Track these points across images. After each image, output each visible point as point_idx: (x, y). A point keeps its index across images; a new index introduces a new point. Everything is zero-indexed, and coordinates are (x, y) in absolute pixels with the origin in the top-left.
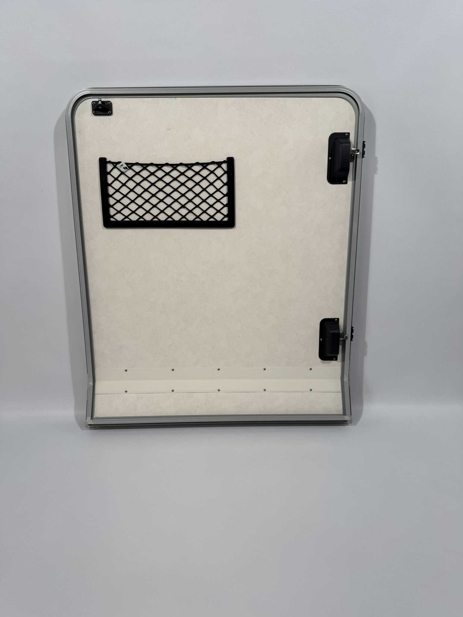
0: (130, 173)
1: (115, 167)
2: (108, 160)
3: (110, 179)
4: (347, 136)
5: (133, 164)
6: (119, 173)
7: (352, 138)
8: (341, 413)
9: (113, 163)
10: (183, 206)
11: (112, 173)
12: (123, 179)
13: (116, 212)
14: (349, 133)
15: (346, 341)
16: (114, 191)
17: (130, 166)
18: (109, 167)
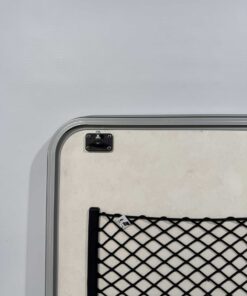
0: (132, 230)
1: (111, 221)
2: (101, 211)
3: (102, 238)
5: (137, 218)
6: (116, 229)
9: (108, 216)
10: (208, 278)
11: (105, 230)
12: (121, 238)
13: (107, 284)
16: (107, 254)
17: (132, 220)
18: (103, 221)
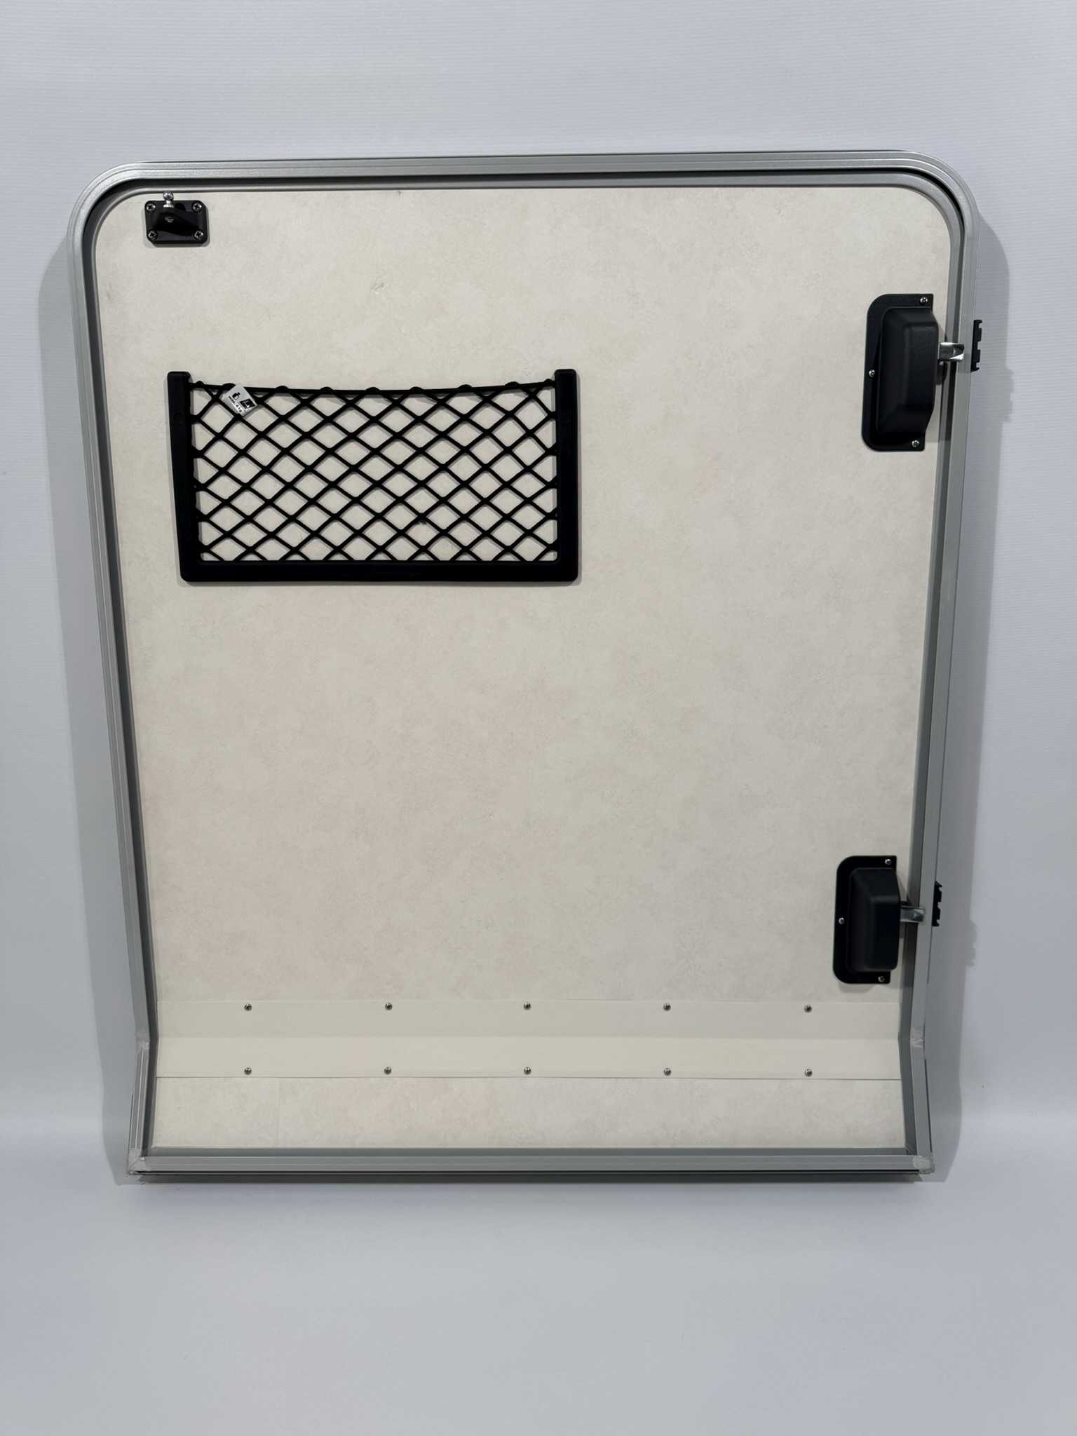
0: (261, 419)
1: (215, 400)
2: (195, 380)
3: (201, 437)
4: (923, 304)
5: (271, 392)
6: (228, 418)
7: (940, 311)
8: (901, 1143)
9: (208, 388)
10: (422, 518)
11: (206, 419)
12: (240, 435)
13: (218, 534)
14: (930, 297)
15: (920, 927)
16: (214, 471)
17: (260, 396)
18: (199, 400)
